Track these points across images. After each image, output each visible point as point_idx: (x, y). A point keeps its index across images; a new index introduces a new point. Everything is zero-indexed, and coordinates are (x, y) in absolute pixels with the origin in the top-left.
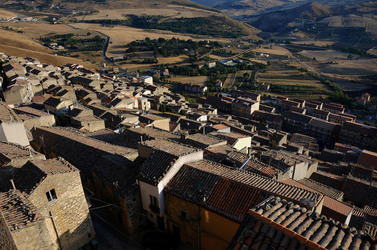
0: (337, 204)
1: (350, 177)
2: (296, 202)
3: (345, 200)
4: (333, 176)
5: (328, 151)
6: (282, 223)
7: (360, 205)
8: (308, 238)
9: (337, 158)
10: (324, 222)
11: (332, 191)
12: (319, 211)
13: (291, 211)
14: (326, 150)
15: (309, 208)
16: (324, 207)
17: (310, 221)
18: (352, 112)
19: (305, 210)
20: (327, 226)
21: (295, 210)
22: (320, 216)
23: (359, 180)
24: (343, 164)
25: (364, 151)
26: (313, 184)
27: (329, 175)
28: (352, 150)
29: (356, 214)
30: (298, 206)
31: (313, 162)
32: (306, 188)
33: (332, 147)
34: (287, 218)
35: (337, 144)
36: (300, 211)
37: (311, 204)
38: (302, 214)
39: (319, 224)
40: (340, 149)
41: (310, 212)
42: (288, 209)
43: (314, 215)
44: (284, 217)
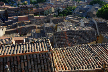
1: (18, 27)
2: (5, 45)
3: (20, 35)
4: (13, 29)
6: (4, 54)
7: (25, 35)
8: (15, 53)
9: (11, 23)
10: (17, 46)
11: (15, 34)
12: (14, 43)
13: (5, 48)
14: (6, 21)
16: (15, 41)
17: (13, 48)
18: (8, 4)
19: (9, 45)
20: (19, 46)
21: (6, 47)
22: (15, 44)
23: (21, 27)
24: (14, 24)
25: (19, 17)
26: (8, 35)
27: (11, 30)
29: (26, 38)
30: (6, 45)
31: (3, 27)
32: (6, 38)
33: (7, 19)
34: (5, 51)
35: (8, 18)
36: (8, 46)
37: (11, 42)
38: (9, 47)
39: (16, 47)
40: (11, 19)
41: (12, 45)
42: (3, 48)
43: (13, 45)
44: (3, 52)
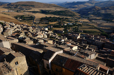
0: (104, 66)
1: (108, 58)
2: (91, 66)
3: (107, 65)
4: (103, 58)
5: (101, 50)
6: (87, 72)
7: (111, 67)
9: (104, 53)
10: (100, 72)
11: (102, 63)
12: (98, 69)
13: (90, 69)
14: (100, 50)
15: (95, 68)
16: (100, 68)
17: (96, 72)
18: (108, 39)
19: (94, 68)
20: (101, 74)
21: (91, 69)
22: (99, 70)
23: (111, 59)
24: (106, 54)
25: (112, 50)
26: (96, 60)
27: (101, 58)
28: (108, 50)
29: (111, 70)
30: (92, 67)
31: (96, 54)
33: (102, 49)
34: (89, 71)
35: (104, 48)
36: (93, 69)
37: (96, 67)
38: (93, 70)
39: (98, 73)
40: (105, 50)
41: (96, 69)
42: (89, 68)
44: (88, 71)
